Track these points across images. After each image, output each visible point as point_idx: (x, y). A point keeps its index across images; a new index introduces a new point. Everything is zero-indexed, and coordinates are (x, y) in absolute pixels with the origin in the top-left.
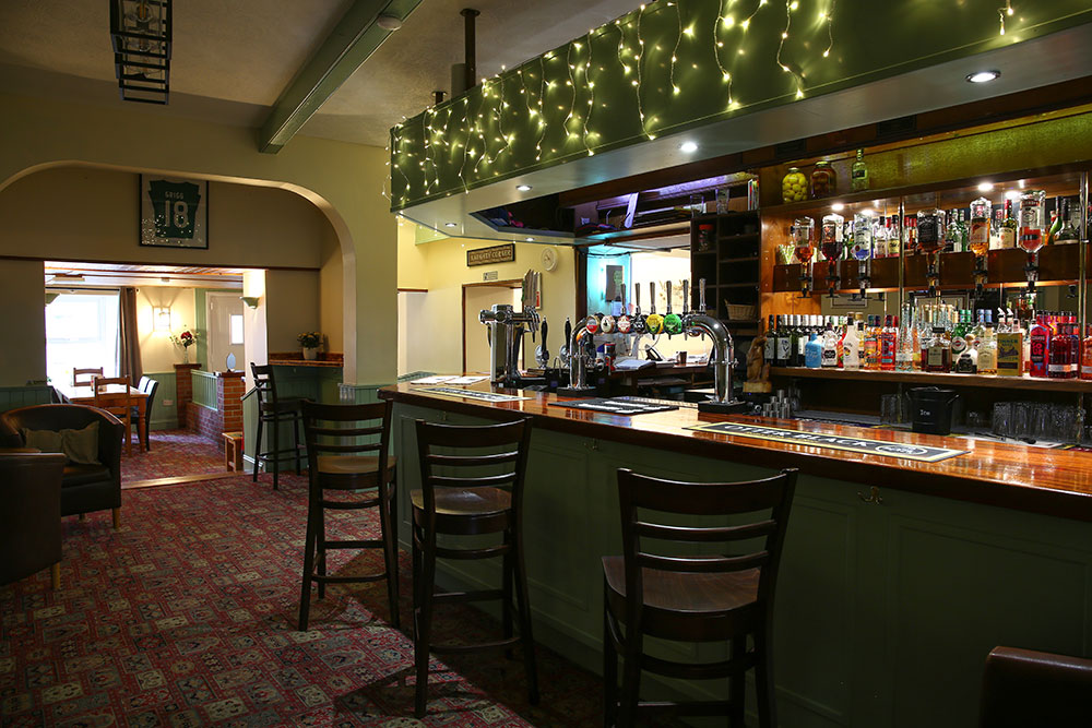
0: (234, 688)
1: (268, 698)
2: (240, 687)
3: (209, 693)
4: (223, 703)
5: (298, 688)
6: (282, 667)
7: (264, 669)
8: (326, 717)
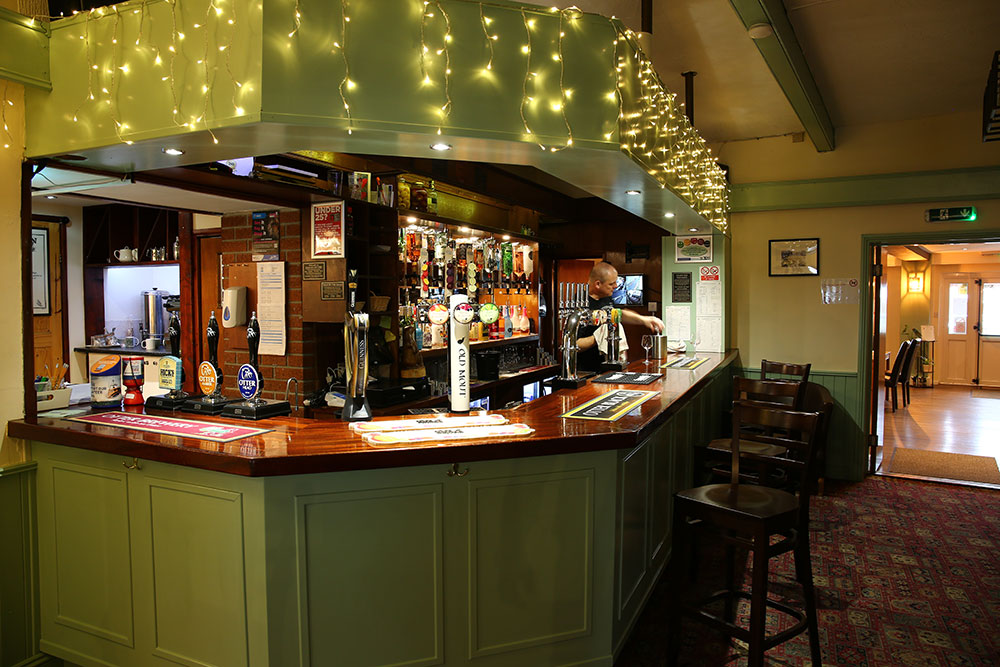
0: (924, 652)
1: (895, 632)
2: (917, 650)
3: (949, 657)
4: (936, 644)
5: (866, 628)
6: (869, 649)
7: (888, 656)
8: (860, 603)
